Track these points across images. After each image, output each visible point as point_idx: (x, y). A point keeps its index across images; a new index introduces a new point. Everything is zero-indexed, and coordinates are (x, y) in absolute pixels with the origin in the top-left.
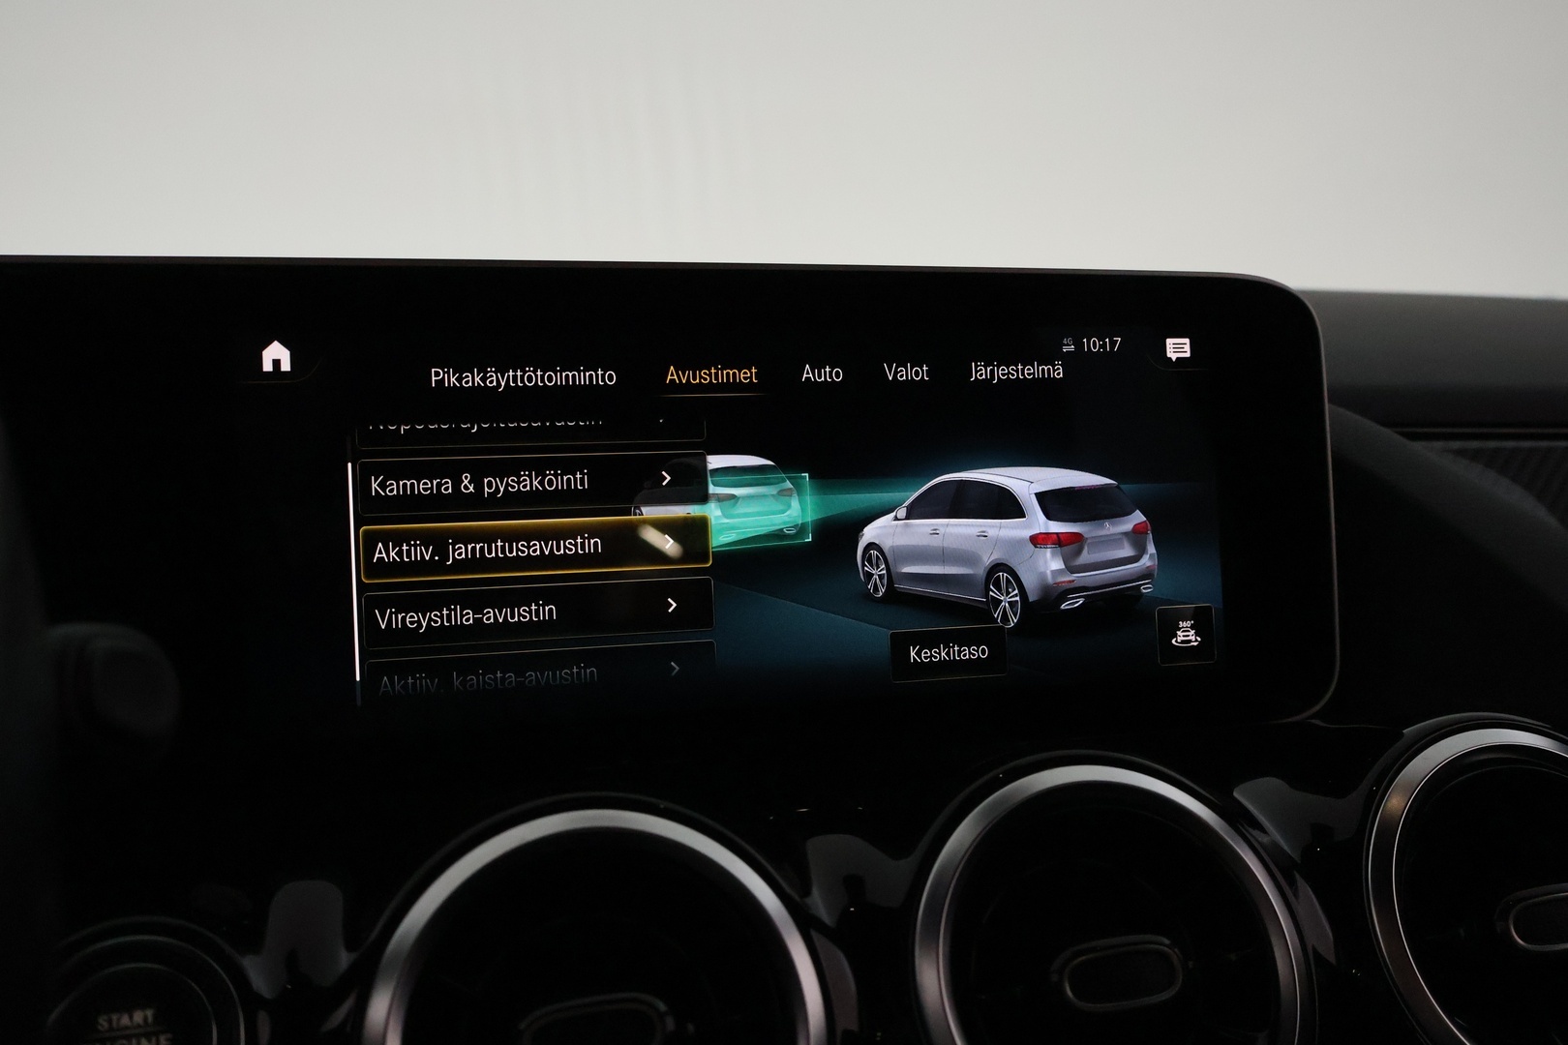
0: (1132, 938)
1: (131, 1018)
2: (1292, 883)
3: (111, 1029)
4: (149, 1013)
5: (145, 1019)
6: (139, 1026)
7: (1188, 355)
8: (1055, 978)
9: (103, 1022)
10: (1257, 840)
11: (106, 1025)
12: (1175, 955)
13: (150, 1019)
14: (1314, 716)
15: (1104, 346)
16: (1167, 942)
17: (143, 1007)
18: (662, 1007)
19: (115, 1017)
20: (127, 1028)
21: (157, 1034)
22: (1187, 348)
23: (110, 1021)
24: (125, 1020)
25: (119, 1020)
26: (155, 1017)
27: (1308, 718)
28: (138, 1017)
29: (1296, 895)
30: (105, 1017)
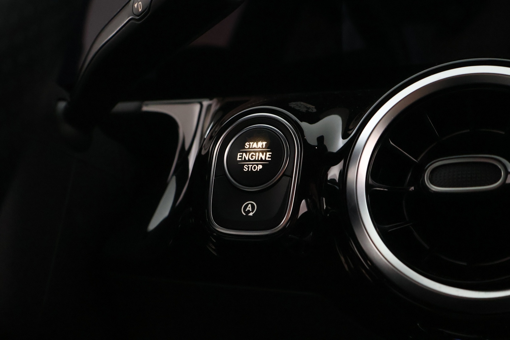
1: (257, 144)
3: (249, 148)
4: (264, 143)
5: (262, 146)
6: (259, 148)
11: (248, 146)
13: (264, 146)
17: (262, 140)
19: (251, 143)
20: (255, 148)
21: (266, 152)
23: (250, 145)
24: (255, 145)
25: (253, 144)
26: (266, 145)
28: (260, 144)
30: (248, 143)
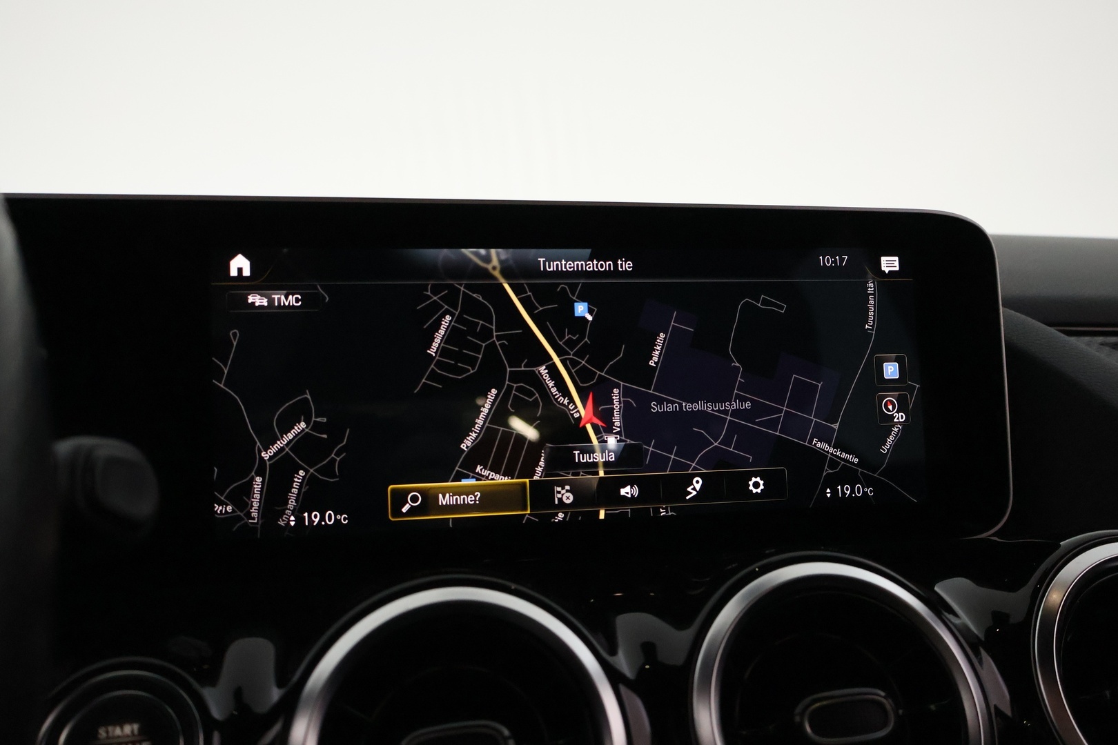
0: (856, 690)
1: (122, 729)
2: (977, 654)
4: (136, 727)
5: (132, 731)
6: (128, 736)
7: (897, 269)
8: (797, 719)
9: (102, 733)
10: (951, 622)
11: (104, 735)
12: (888, 704)
13: (136, 732)
14: (993, 535)
15: (835, 262)
16: (883, 694)
17: (131, 722)
18: (506, 732)
19: (110, 729)
20: (119, 737)
21: (141, 741)
22: (897, 264)
23: (107, 732)
24: (118, 731)
25: (114, 731)
26: (140, 730)
27: (990, 536)
28: (128, 729)
29: (981, 662)
30: (104, 729)
